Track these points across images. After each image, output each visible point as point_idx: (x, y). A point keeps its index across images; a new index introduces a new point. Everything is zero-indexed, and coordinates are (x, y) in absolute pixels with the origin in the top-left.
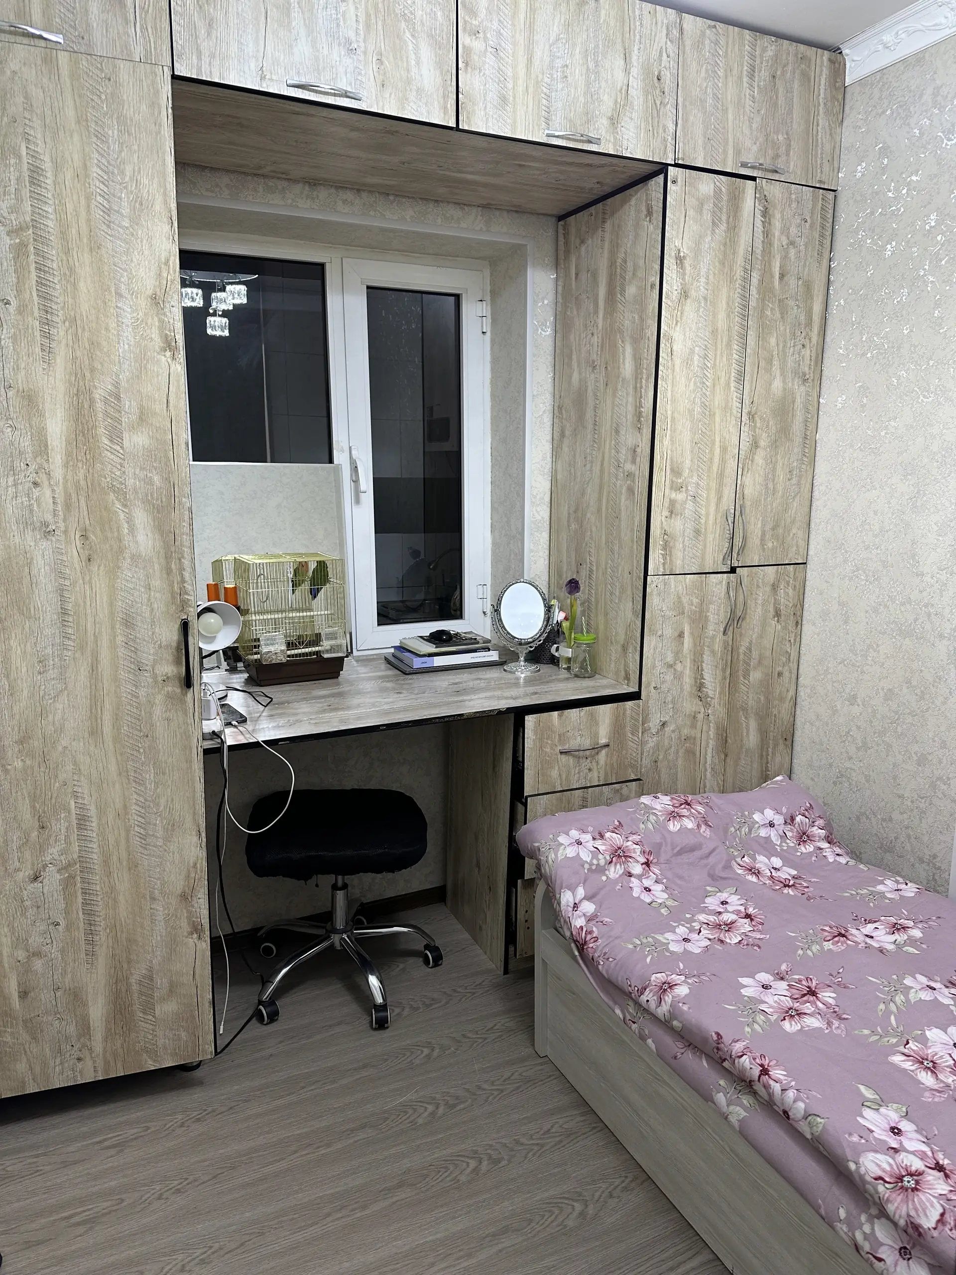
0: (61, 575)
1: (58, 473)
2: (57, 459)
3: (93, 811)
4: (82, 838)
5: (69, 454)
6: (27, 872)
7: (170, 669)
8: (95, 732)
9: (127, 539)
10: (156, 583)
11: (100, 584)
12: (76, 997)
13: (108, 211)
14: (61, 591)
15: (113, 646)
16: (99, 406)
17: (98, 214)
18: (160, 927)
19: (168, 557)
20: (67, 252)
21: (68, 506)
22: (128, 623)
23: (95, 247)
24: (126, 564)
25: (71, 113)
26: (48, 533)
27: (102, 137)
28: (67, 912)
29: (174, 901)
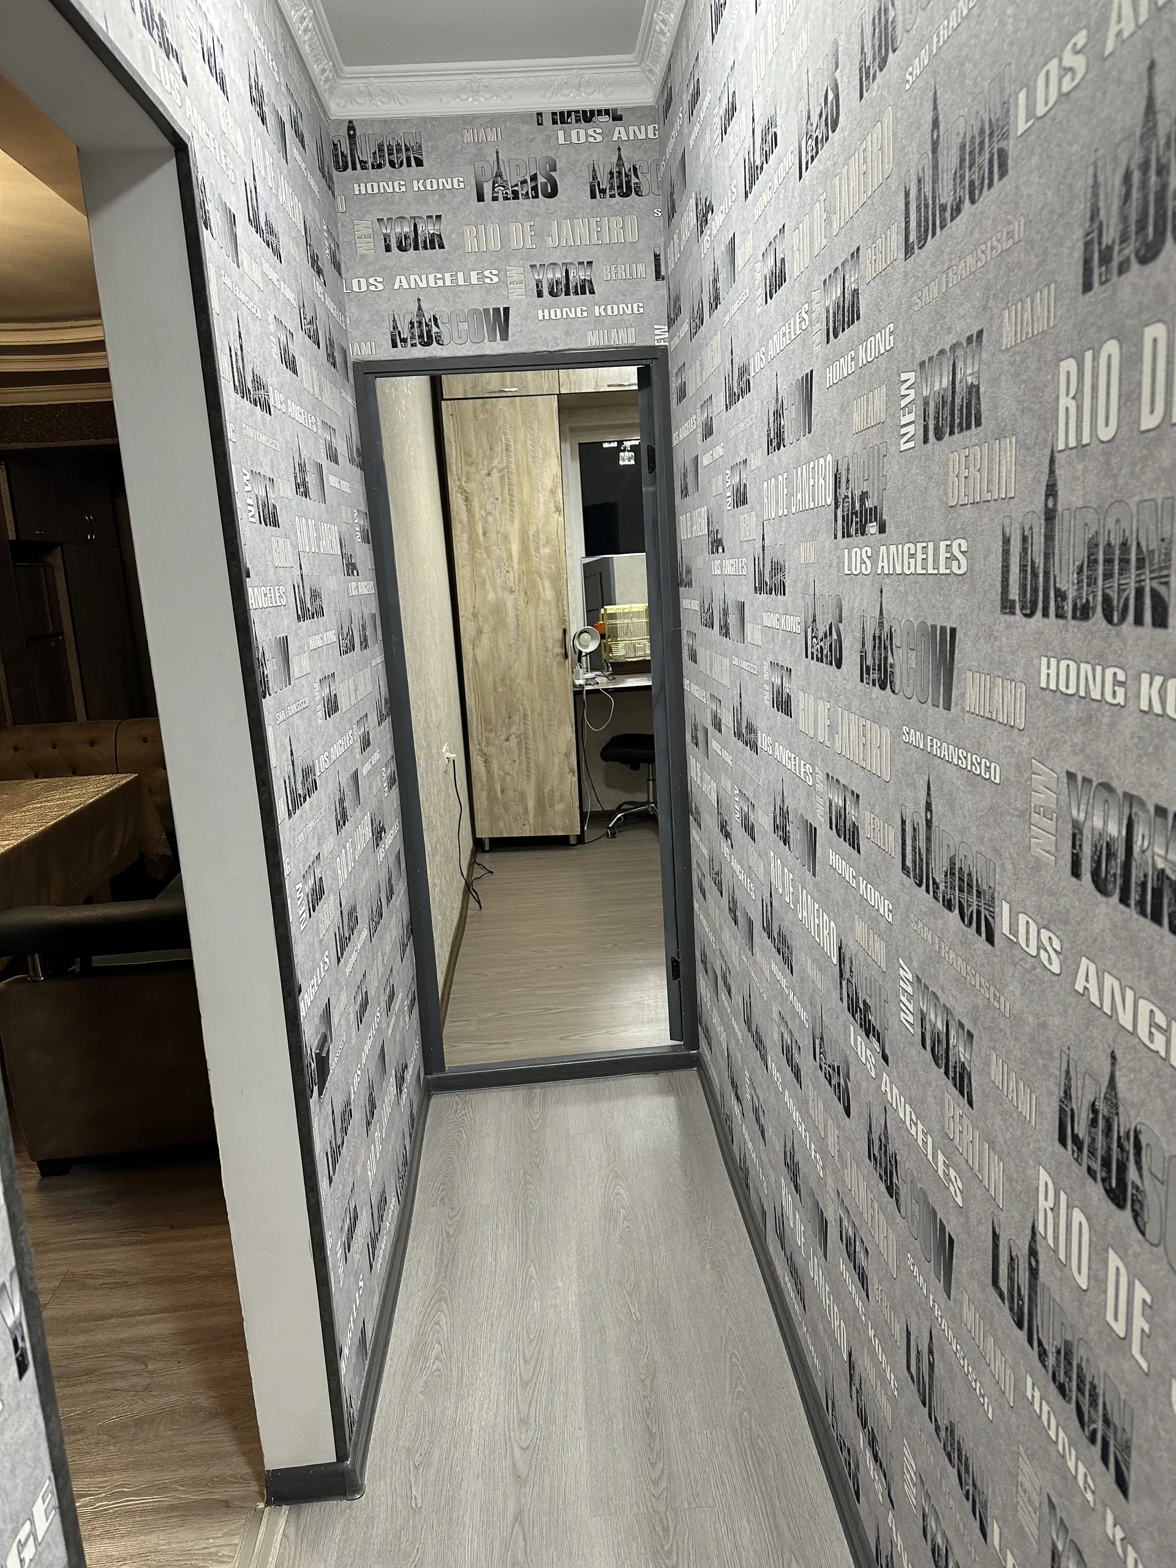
0: (517, 610)
1: (516, 567)
2: (515, 560)
3: (529, 713)
4: (525, 724)
5: (520, 559)
6: (503, 737)
7: (559, 650)
8: (530, 677)
9: (542, 594)
10: (553, 612)
11: (531, 612)
12: (522, 795)
13: (534, 458)
14: (517, 616)
15: (537, 639)
16: (531, 537)
17: (530, 459)
18: (556, 768)
19: (558, 601)
20: (519, 476)
21: (520, 581)
22: (542, 630)
23: (529, 473)
24: (541, 604)
25: (520, 421)
26: (512, 592)
27: (532, 428)
28: (519, 756)
29: (562, 757)
